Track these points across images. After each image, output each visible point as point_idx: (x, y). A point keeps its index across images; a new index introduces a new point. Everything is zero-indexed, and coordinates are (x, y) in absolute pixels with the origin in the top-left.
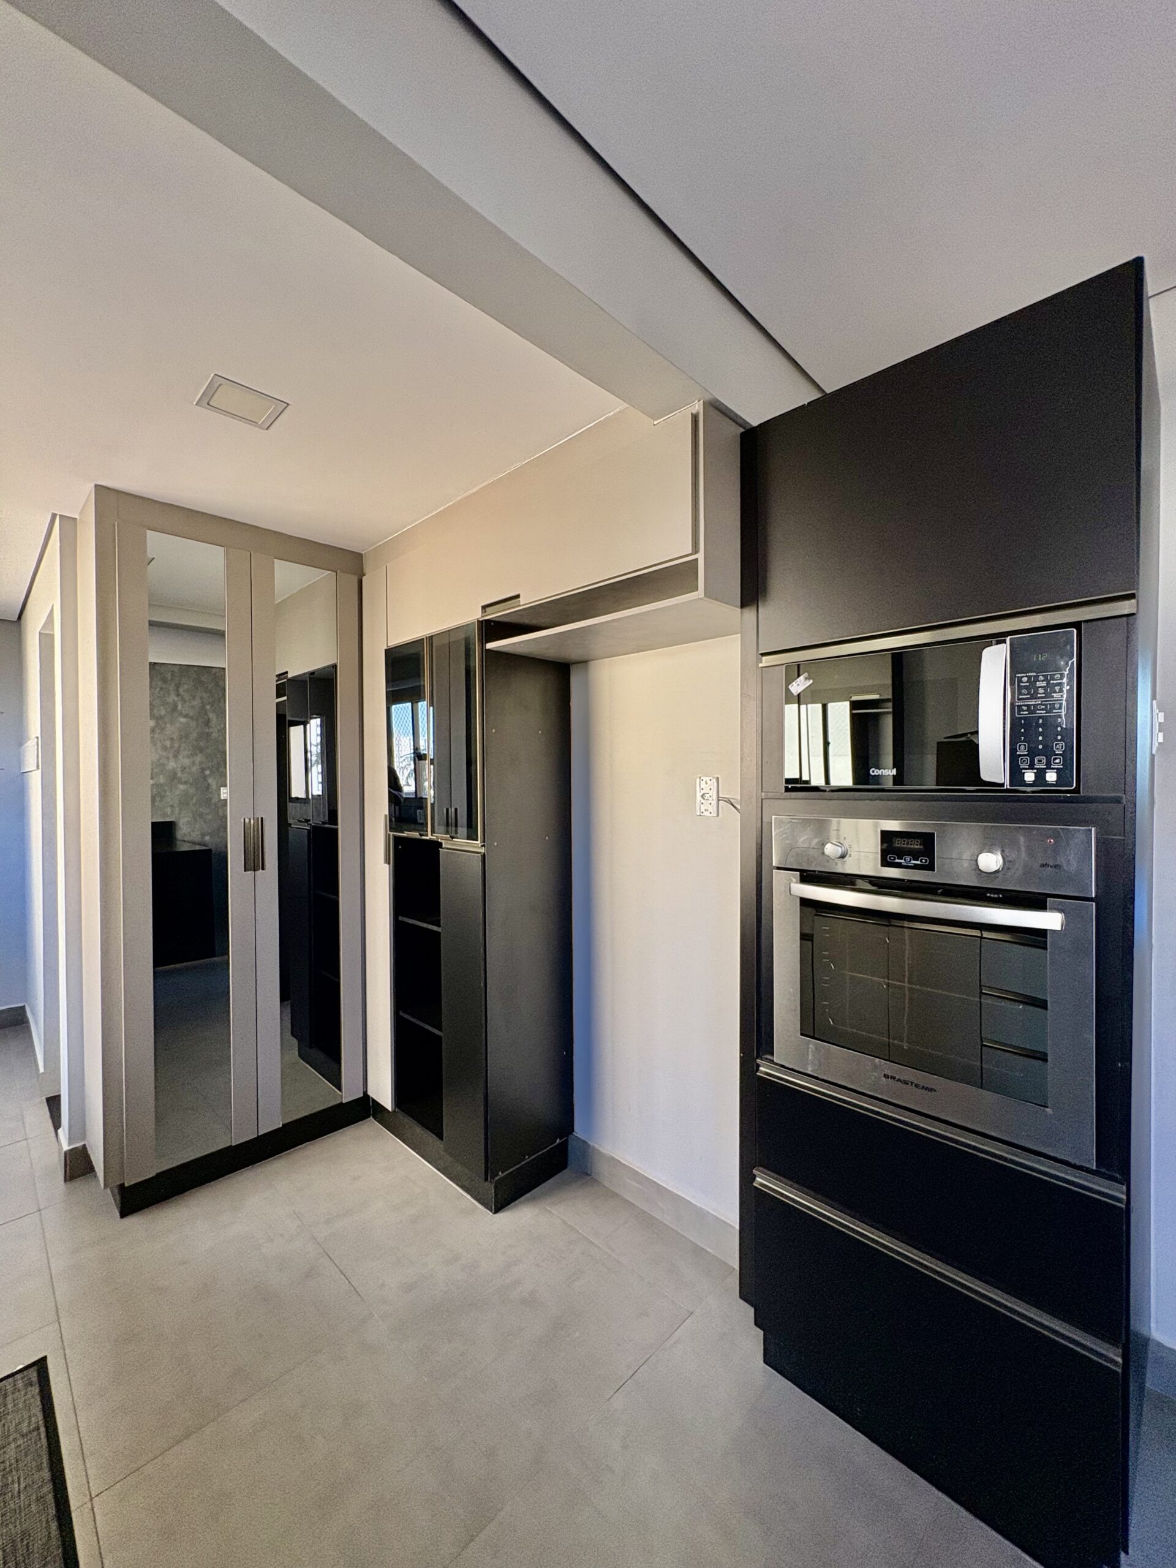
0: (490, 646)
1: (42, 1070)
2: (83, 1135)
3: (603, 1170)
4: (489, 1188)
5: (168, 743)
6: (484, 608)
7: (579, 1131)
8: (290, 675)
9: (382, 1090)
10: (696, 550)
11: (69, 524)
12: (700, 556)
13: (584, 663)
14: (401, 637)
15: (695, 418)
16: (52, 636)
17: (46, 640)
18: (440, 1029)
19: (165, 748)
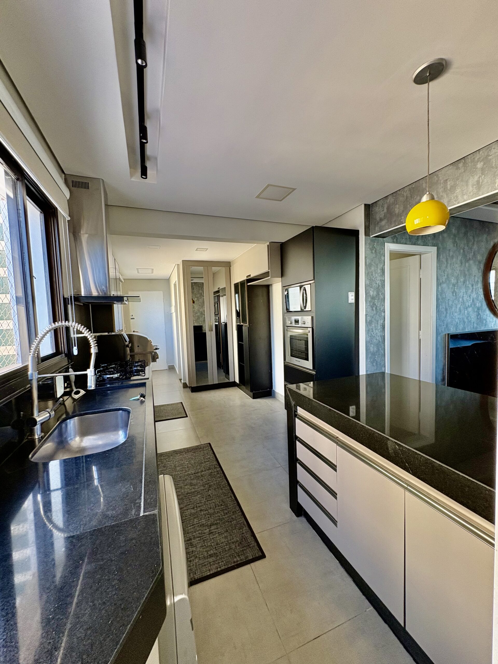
0: (248, 284)
1: (178, 373)
2: (185, 381)
3: (276, 395)
4: (252, 394)
5: (200, 304)
6: (247, 276)
7: (273, 389)
8: (220, 288)
9: (237, 381)
10: (269, 269)
11: (178, 265)
12: (270, 270)
13: (271, 285)
14: (236, 282)
15: (268, 245)
16: (176, 284)
17: (175, 285)
18: (244, 364)
19: (199, 305)
